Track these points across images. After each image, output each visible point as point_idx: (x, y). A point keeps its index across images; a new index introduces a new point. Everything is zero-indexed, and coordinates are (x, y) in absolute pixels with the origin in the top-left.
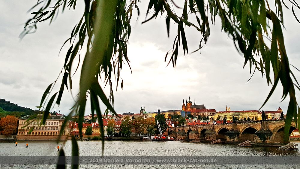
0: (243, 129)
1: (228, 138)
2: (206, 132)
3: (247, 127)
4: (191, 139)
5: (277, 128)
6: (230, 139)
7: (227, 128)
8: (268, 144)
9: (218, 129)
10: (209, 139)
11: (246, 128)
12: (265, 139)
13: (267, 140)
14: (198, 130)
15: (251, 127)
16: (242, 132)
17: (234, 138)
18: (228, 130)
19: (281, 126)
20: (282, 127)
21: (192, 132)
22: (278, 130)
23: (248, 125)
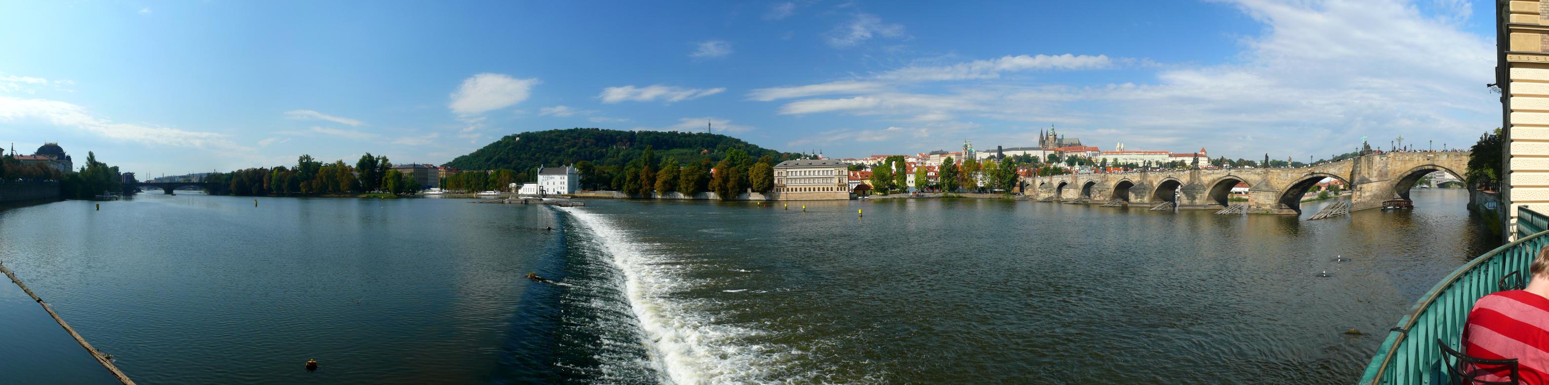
0: (1158, 183)
1: (1132, 197)
2: (1095, 186)
3: (1166, 180)
4: (1065, 198)
5: (1214, 181)
6: (1137, 198)
7: (1132, 180)
8: (1198, 206)
9: (1116, 182)
10: (1098, 199)
11: (1164, 181)
12: (1194, 198)
13: (1197, 201)
14: (1079, 183)
15: (1173, 179)
16: (1156, 188)
17: (1142, 197)
18: (1133, 185)
19: (1221, 178)
20: (1221, 180)
21: (1068, 187)
22: (1215, 184)
23: (1168, 176)
